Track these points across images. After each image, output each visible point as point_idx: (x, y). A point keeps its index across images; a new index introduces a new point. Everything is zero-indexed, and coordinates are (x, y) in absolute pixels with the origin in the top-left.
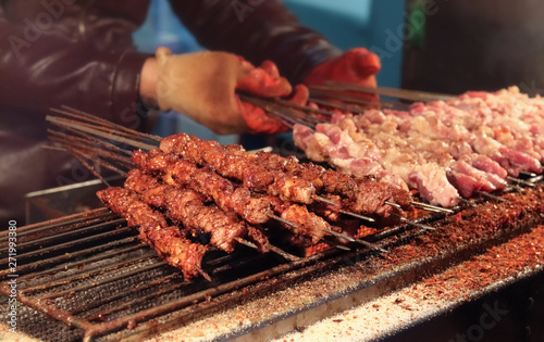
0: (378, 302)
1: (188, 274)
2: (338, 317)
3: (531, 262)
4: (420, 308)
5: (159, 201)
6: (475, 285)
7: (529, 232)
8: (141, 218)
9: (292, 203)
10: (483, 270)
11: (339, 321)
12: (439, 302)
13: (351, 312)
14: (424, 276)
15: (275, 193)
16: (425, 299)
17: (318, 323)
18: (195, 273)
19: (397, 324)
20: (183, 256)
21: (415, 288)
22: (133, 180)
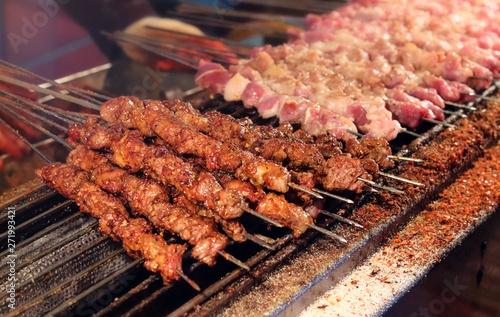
0: (353, 276)
1: (168, 278)
2: (322, 301)
3: (484, 204)
4: (398, 280)
5: (115, 187)
6: (440, 241)
7: (472, 167)
8: (96, 205)
9: (268, 191)
10: (444, 222)
11: (324, 307)
12: (413, 269)
13: (331, 292)
14: (389, 236)
15: (245, 178)
16: (399, 266)
17: (304, 311)
18: (177, 278)
19: (382, 304)
20: (162, 259)
21: (384, 253)
22: (77, 156)
